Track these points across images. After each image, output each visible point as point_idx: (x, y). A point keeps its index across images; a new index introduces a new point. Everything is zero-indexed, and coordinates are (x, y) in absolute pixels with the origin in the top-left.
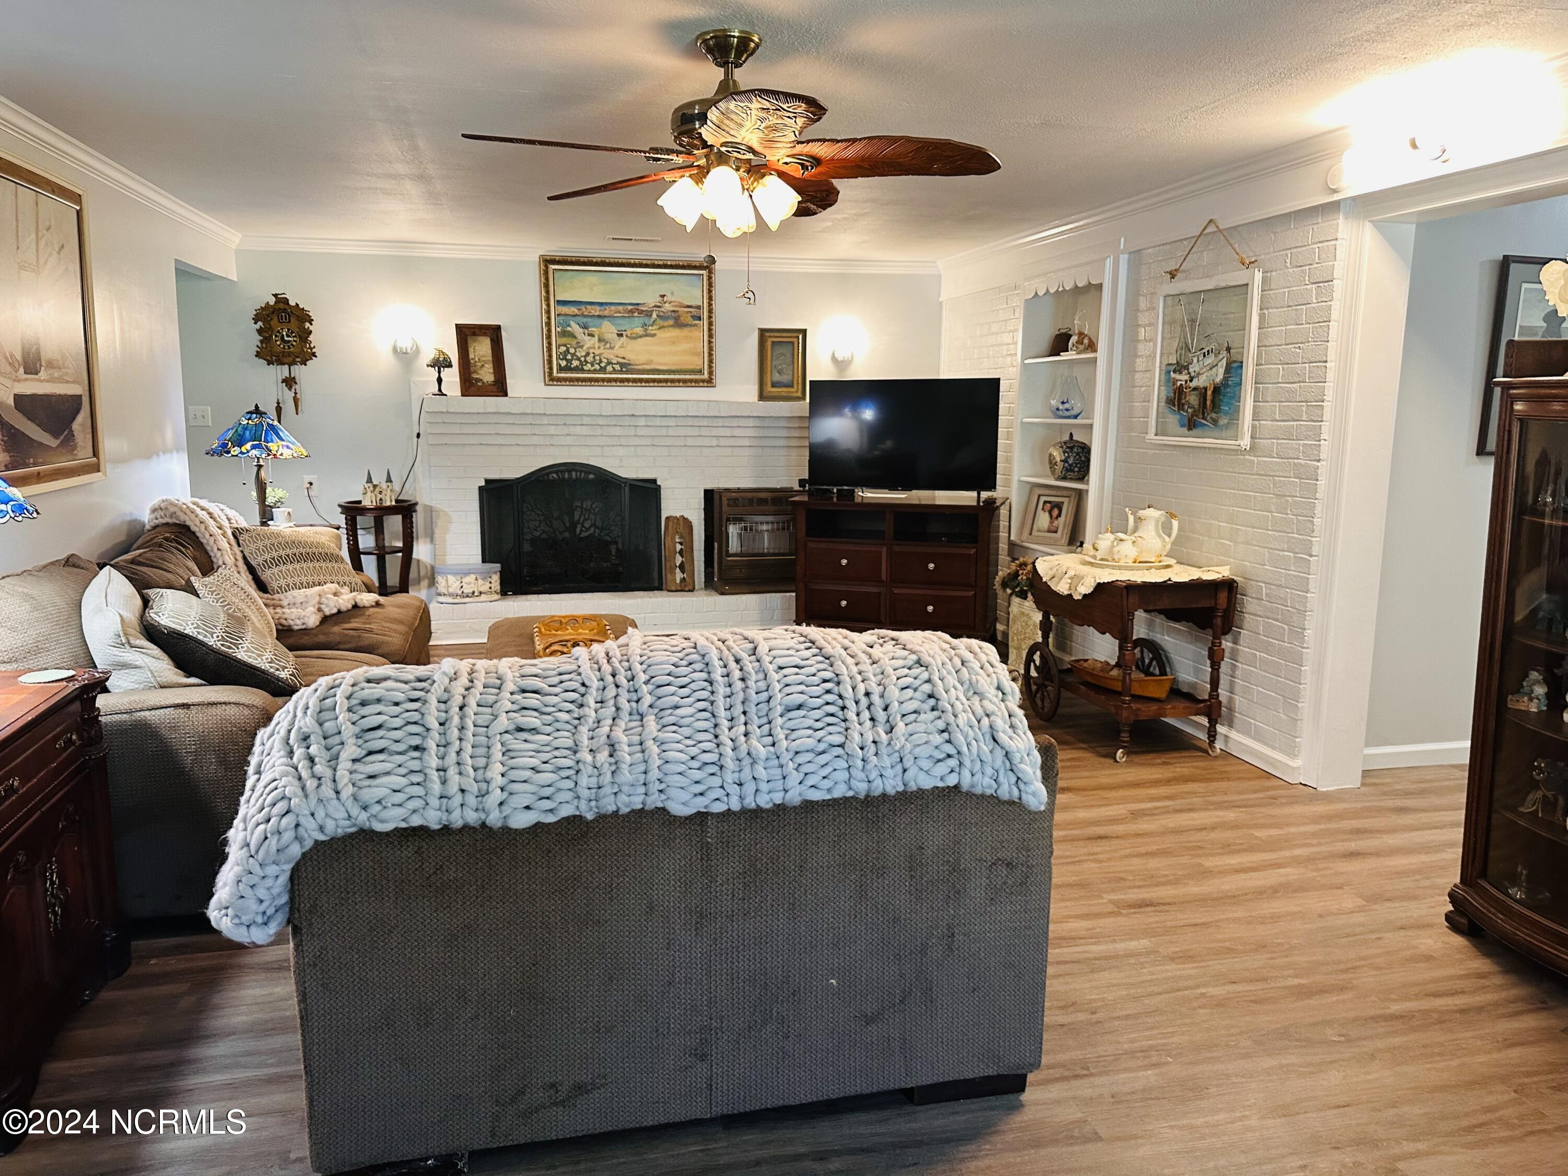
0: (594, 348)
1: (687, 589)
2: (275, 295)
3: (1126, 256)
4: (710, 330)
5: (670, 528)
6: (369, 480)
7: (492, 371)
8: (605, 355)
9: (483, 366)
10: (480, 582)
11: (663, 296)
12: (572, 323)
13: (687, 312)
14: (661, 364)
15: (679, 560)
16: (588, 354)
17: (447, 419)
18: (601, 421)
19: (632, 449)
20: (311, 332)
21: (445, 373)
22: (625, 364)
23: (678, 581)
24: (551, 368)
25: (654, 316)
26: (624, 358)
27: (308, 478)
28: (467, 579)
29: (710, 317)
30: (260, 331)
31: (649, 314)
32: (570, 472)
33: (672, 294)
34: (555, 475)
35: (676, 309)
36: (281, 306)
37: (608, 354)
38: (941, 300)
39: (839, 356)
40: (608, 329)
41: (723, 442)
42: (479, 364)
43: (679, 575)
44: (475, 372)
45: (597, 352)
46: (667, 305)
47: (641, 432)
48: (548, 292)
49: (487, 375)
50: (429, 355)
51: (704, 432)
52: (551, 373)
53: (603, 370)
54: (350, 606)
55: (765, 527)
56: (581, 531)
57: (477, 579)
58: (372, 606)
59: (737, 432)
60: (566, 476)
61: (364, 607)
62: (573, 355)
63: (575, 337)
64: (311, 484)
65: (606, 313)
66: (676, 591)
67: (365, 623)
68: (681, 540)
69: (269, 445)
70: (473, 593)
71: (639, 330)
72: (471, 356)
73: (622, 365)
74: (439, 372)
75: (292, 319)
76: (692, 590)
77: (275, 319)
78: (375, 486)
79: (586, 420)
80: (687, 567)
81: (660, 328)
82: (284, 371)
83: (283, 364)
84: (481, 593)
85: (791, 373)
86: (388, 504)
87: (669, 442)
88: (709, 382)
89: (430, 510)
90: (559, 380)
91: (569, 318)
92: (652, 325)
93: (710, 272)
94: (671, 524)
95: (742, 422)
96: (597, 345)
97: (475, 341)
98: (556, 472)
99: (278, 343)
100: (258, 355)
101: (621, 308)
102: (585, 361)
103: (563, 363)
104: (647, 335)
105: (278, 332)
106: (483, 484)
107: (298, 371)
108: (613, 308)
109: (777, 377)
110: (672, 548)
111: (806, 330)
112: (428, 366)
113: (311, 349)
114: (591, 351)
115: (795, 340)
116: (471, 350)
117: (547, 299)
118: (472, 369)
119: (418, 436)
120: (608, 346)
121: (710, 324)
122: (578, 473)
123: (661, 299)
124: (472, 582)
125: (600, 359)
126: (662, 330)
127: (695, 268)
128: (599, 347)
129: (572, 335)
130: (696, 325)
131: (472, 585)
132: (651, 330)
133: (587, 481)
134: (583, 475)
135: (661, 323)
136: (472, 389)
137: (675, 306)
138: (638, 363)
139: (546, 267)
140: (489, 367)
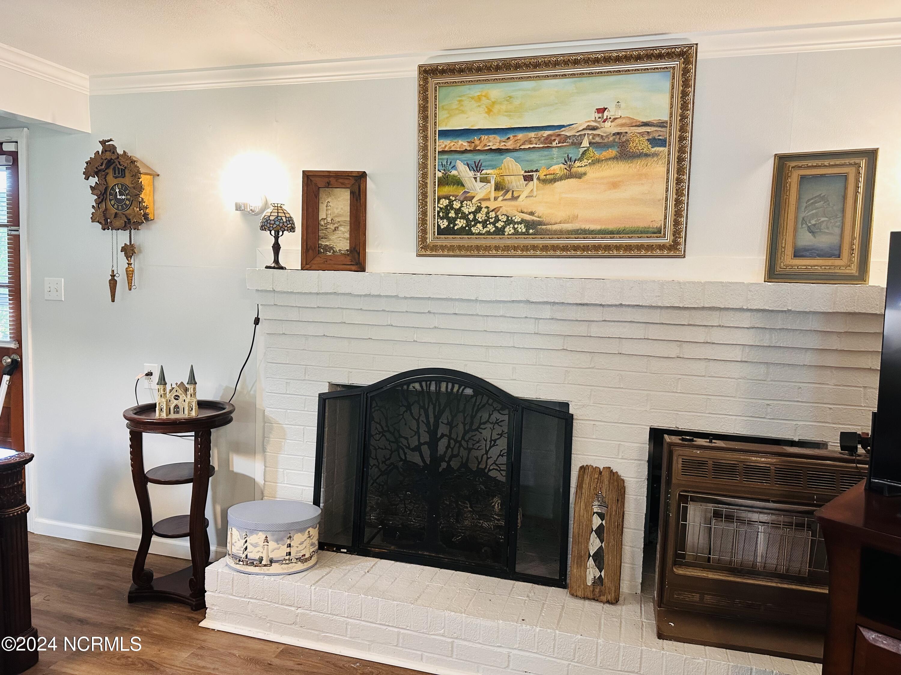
0: (489, 199)
1: (605, 597)
2: (103, 142)
4: (680, 160)
5: (586, 486)
7: (347, 235)
8: (503, 210)
11: (601, 111)
12: (459, 164)
13: (642, 134)
14: (589, 221)
15: (594, 544)
16: (479, 209)
17: (280, 300)
18: (479, 309)
21: (287, 239)
22: (534, 222)
23: (589, 583)
24: (424, 231)
25: (585, 143)
26: (532, 214)
29: (682, 139)
30: (93, 188)
31: (576, 142)
32: (438, 381)
33: (618, 106)
35: (623, 130)
36: (108, 155)
37: (508, 208)
40: (511, 168)
41: (689, 351)
42: (332, 227)
43: (593, 571)
44: (323, 238)
45: (492, 205)
46: (608, 124)
47: (545, 328)
48: (426, 119)
49: (339, 241)
51: (654, 332)
52: (424, 239)
53: (500, 232)
60: (433, 388)
62: (458, 211)
63: (463, 186)
65: (510, 145)
66: (585, 598)
68: (603, 510)
71: (558, 168)
72: (322, 215)
73: (529, 225)
74: (277, 238)
75: (125, 174)
77: (110, 173)
80: (607, 558)
81: (593, 163)
82: (121, 238)
83: (119, 229)
88: (673, 249)
90: (434, 248)
92: (580, 159)
93: (687, 62)
94: (587, 480)
95: (730, 319)
96: (493, 195)
97: (329, 195)
99: (113, 202)
100: (94, 218)
101: (532, 134)
102: (475, 219)
103: (444, 224)
104: (570, 175)
105: (111, 189)
106: (326, 390)
108: (520, 136)
109: (806, 239)
110: (585, 521)
111: (876, 151)
113: (144, 209)
114: (484, 204)
115: (853, 170)
116: (323, 208)
117: (425, 129)
118: (321, 234)
119: (257, 320)
120: (509, 195)
121: (682, 150)
122: (450, 385)
123: (597, 115)
124: (262, 543)
125: (497, 216)
126: (597, 166)
127: (660, 57)
128: (496, 199)
129: (459, 183)
130: (655, 155)
131: (260, 549)
132: (578, 168)
133: (459, 396)
134: (455, 390)
135: (597, 154)
136: (318, 260)
137: (622, 125)
138: (553, 222)
139: (425, 80)
140: (344, 231)
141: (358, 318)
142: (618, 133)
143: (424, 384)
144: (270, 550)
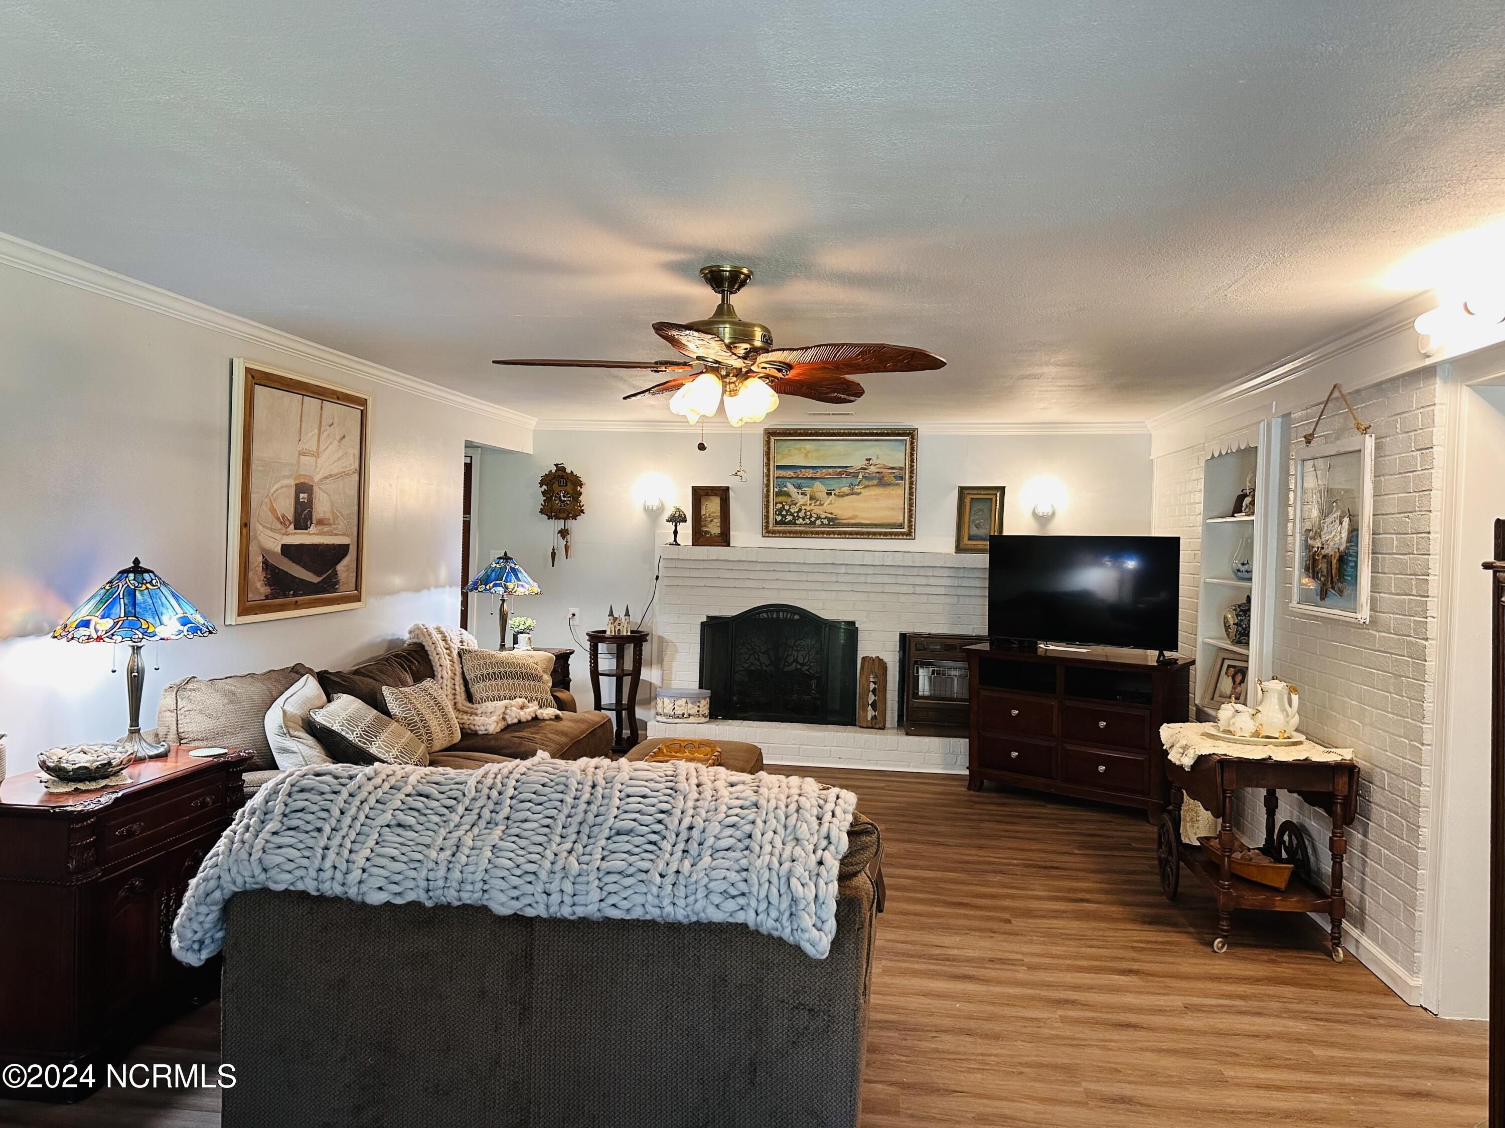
0: (806, 505)
1: (877, 726)
2: (556, 465)
3: (1280, 420)
4: (911, 488)
5: (866, 668)
6: (611, 614)
7: (719, 524)
8: (815, 511)
9: (712, 521)
10: (690, 705)
11: (869, 460)
12: (789, 485)
13: (891, 473)
14: (863, 519)
15: (871, 698)
16: (800, 510)
17: (679, 564)
18: (805, 569)
19: (834, 594)
20: (581, 493)
21: (681, 526)
22: (832, 518)
23: (869, 719)
24: (767, 522)
25: (860, 477)
26: (831, 514)
27: (573, 610)
28: (678, 702)
29: (911, 477)
30: (544, 493)
31: (856, 475)
32: (778, 612)
33: (878, 458)
34: (765, 615)
35: (881, 470)
36: (560, 473)
37: (817, 510)
38: (1151, 458)
39: (1041, 511)
40: (819, 488)
41: (919, 590)
42: (710, 519)
43: (870, 713)
44: (705, 526)
45: (808, 508)
46: (872, 467)
47: (841, 579)
48: (769, 459)
49: (714, 529)
50: (669, 512)
51: (901, 580)
52: (767, 527)
53: (813, 523)
54: (530, 718)
55: (953, 673)
56: (785, 665)
57: (687, 703)
58: (551, 719)
59: (932, 581)
60: (775, 616)
61: (544, 720)
62: (787, 511)
63: (791, 496)
64: (574, 615)
65: (818, 475)
66: (867, 728)
67: (532, 733)
68: (875, 680)
69: (508, 584)
70: (683, 714)
71: (846, 489)
72: (703, 512)
73: (829, 520)
74: (676, 526)
75: (568, 484)
76: (883, 728)
77: (557, 483)
78: (615, 619)
79: (793, 568)
80: (879, 705)
81: (864, 488)
82: (560, 524)
83: (559, 519)
84: (689, 715)
85: (988, 527)
86: (625, 634)
87: (868, 588)
88: (909, 535)
89: (661, 640)
90: (774, 532)
91: (786, 480)
92: (858, 485)
93: (913, 438)
94: (866, 664)
95: (938, 572)
96: (809, 502)
97: (707, 500)
98: (766, 612)
99: (557, 502)
100: (542, 511)
101: (831, 470)
102: (798, 516)
103: (779, 518)
104: (852, 494)
105: (558, 493)
106: (705, 620)
107: (571, 524)
108: (824, 471)
109: (974, 531)
110: (866, 687)
111: (1004, 488)
112: (668, 521)
113: (581, 507)
114: (803, 508)
115: (993, 497)
116: (703, 508)
117: (768, 465)
118: (703, 523)
119: (657, 578)
120: (818, 503)
121: (911, 483)
122: (785, 614)
123: (867, 462)
124: (684, 704)
125: (811, 515)
126: (867, 489)
127: (899, 434)
128: (810, 505)
129: (788, 495)
130: (898, 484)
131: (683, 708)
132: (857, 489)
133: (792, 620)
134: (789, 616)
135: (867, 483)
136: (702, 540)
137: (880, 468)
138: (844, 518)
139: (769, 438)
140: (717, 522)
141: (729, 575)
142: (878, 472)
143: (769, 614)
144: (689, 708)
